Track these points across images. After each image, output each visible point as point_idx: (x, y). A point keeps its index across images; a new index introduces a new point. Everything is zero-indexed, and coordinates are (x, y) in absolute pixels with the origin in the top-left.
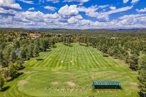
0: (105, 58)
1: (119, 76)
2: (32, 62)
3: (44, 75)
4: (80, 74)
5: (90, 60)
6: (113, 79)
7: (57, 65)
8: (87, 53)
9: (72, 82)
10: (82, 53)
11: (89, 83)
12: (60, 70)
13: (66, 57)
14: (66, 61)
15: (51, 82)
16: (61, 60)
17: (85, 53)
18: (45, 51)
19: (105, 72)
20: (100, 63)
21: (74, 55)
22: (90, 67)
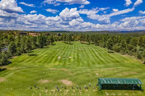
0: (111, 55)
1: (132, 73)
2: (22, 57)
3: (33, 71)
4: (79, 71)
5: (93, 56)
6: (126, 76)
7: (52, 61)
8: (89, 50)
9: (69, 80)
10: (83, 50)
11: (92, 81)
12: (56, 66)
13: (64, 53)
14: (65, 57)
15: (38, 80)
16: (58, 56)
17: (87, 50)
18: (42, 48)
19: (112, 68)
20: (105, 60)
21: (75, 52)
22: (94, 63)
